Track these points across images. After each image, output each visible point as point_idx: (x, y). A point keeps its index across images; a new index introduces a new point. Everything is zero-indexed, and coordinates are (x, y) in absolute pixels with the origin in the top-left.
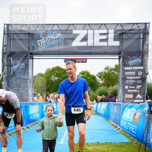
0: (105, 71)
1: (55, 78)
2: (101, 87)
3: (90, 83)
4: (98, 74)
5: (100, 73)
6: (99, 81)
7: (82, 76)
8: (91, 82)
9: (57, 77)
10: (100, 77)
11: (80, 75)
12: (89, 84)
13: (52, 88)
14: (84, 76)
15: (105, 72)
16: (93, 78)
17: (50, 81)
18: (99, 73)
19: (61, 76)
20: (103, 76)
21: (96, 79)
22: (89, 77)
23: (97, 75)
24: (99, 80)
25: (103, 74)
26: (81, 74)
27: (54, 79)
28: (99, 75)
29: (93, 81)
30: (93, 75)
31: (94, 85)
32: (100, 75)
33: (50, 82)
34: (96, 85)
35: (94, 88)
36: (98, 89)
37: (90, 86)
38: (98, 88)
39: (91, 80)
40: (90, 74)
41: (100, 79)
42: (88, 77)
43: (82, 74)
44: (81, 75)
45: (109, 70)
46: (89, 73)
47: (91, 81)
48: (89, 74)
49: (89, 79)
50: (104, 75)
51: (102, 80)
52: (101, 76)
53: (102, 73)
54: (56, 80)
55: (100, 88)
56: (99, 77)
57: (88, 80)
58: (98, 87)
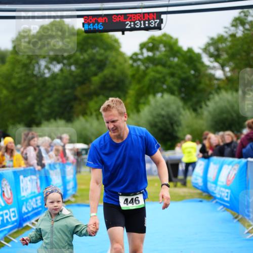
0: (233, 30)
1: (51, 66)
2: (218, 93)
3: (178, 81)
4: (209, 45)
5: (216, 43)
6: (212, 72)
7: (150, 54)
8: (183, 76)
9: (59, 63)
10: (216, 57)
11: (142, 54)
12: (175, 84)
13: (41, 106)
14: (158, 54)
15: (233, 36)
16: (191, 59)
17: (34, 79)
18: (212, 39)
19: (72, 60)
20: (227, 53)
21: (202, 63)
22: (176, 60)
23: (205, 50)
24: (214, 68)
25: (229, 44)
26: (145, 51)
27: (49, 69)
28: (212, 49)
29: (192, 72)
30: (190, 50)
31: (195, 88)
32: (217, 49)
33: (36, 82)
34: (201, 86)
35: (194, 100)
36: (208, 103)
37: (180, 92)
38: (209, 99)
39: (182, 68)
40: (180, 49)
41: (216, 64)
42: (172, 59)
43: (149, 50)
44: (146, 54)
45: (247, 26)
46: (177, 41)
47: (184, 73)
48: (175, 48)
49: (177, 65)
50: (230, 48)
51: (223, 67)
52: (221, 52)
53: (221, 39)
54: (54, 76)
55: (217, 98)
56: (211, 55)
57: (172, 70)
58: (210, 93)
